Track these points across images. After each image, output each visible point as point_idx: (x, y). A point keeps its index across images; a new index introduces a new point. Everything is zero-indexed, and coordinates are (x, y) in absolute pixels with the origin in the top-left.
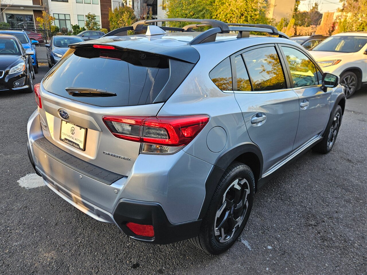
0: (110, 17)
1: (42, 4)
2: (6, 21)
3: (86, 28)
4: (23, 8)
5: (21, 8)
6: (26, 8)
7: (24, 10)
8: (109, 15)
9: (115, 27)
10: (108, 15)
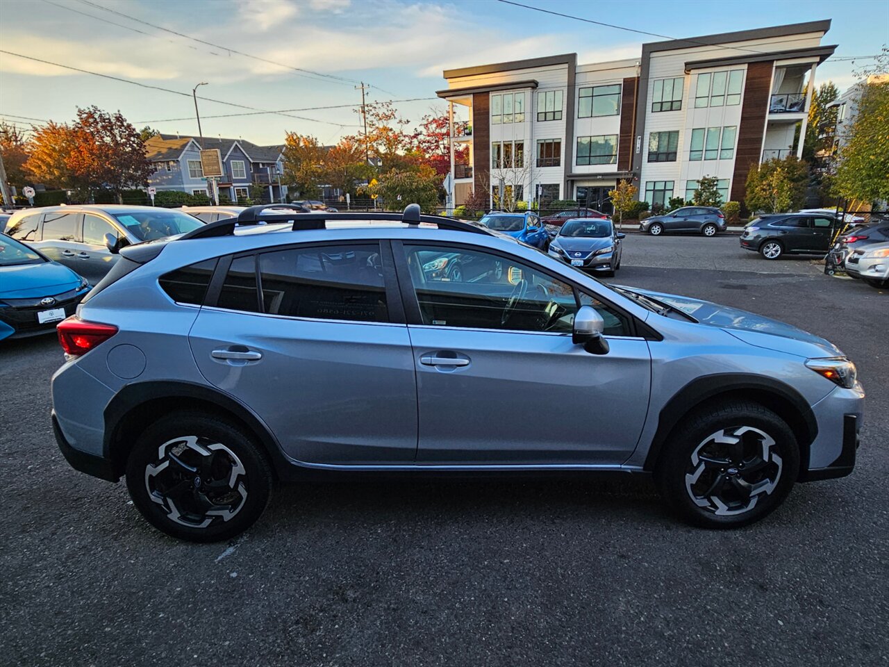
0: (749, 180)
1: (631, 170)
2: (575, 199)
3: (693, 201)
4: (601, 177)
5: (598, 177)
6: (605, 177)
7: (603, 180)
8: (749, 176)
9: (755, 197)
10: (746, 176)
